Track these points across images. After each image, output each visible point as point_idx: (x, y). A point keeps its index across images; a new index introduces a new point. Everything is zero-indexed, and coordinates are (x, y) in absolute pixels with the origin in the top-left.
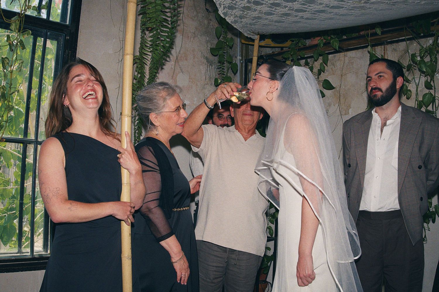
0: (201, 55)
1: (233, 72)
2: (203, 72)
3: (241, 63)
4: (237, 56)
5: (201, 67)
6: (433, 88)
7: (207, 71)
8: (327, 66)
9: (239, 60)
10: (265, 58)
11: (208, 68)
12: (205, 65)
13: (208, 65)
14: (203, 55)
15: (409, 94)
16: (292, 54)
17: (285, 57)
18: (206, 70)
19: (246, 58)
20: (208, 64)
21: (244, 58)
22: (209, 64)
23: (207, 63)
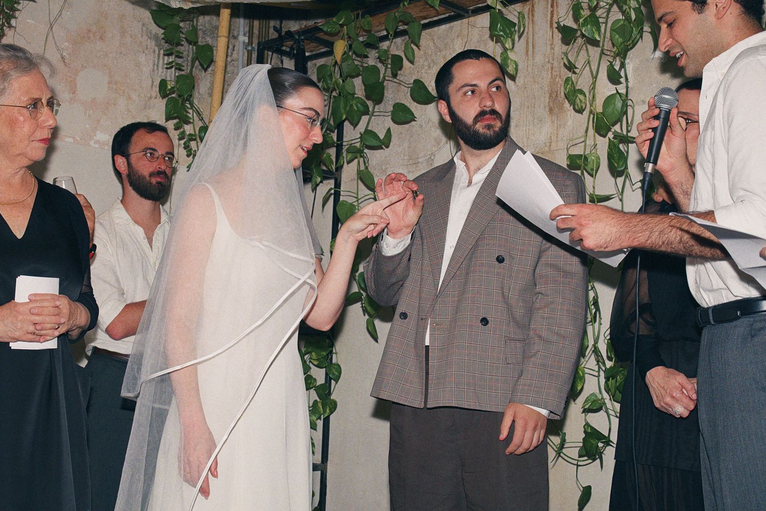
0: (142, 29)
1: (201, 65)
2: (147, 70)
3: (248, 51)
4: (238, 35)
5: (142, 58)
6: (623, 80)
7: (158, 66)
8: (418, 47)
9: (241, 45)
10: (297, 38)
11: (158, 61)
12: (152, 54)
13: (159, 54)
14: (147, 29)
15: (581, 101)
16: (341, 23)
17: (329, 30)
18: (154, 64)
19: (260, 40)
20: (159, 52)
21: (255, 41)
22: (162, 52)
23: (157, 49)
